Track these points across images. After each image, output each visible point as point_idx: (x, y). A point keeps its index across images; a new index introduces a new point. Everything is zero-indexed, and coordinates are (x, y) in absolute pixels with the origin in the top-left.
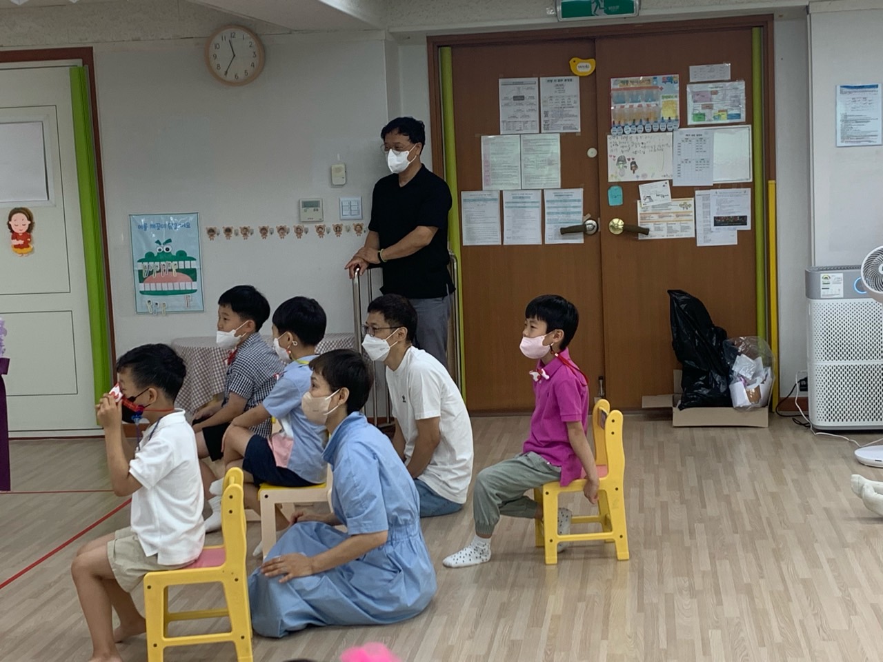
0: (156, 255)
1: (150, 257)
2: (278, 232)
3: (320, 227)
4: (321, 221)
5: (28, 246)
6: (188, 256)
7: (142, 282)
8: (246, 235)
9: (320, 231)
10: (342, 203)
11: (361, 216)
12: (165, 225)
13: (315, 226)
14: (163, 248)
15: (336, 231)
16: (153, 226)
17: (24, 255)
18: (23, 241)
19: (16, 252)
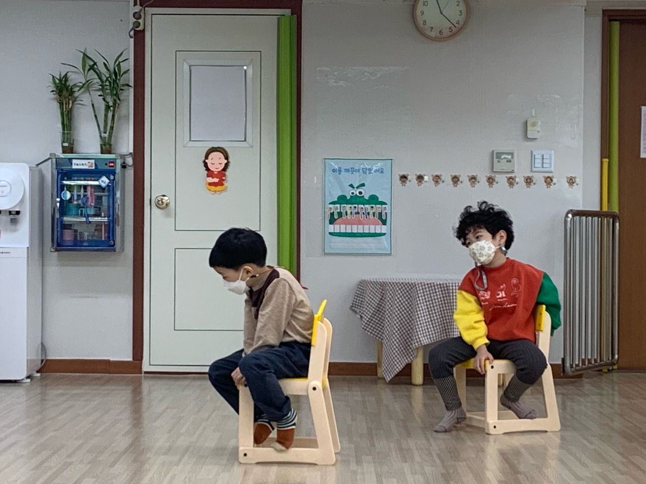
0: (348, 198)
1: (342, 200)
2: (470, 180)
3: (511, 178)
4: (512, 172)
5: (222, 185)
6: (380, 200)
7: (332, 224)
8: (437, 182)
9: (511, 182)
10: (535, 156)
11: (552, 169)
12: (359, 170)
13: (506, 177)
14: (356, 191)
15: (526, 183)
16: (347, 170)
17: (218, 193)
18: (218, 179)
19: (210, 190)
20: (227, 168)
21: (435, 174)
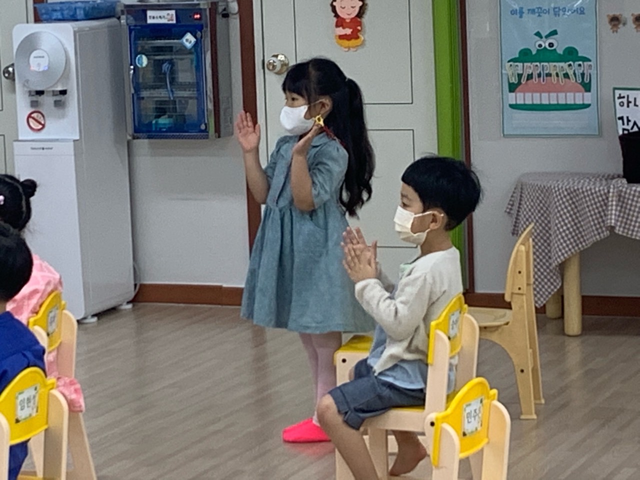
0: (534, 52)
1: (525, 56)
5: (358, 38)
6: (580, 55)
7: (513, 92)
12: (549, 10)
14: (545, 43)
16: (532, 11)
17: (351, 49)
18: (351, 30)
19: (341, 46)
20: (363, 13)
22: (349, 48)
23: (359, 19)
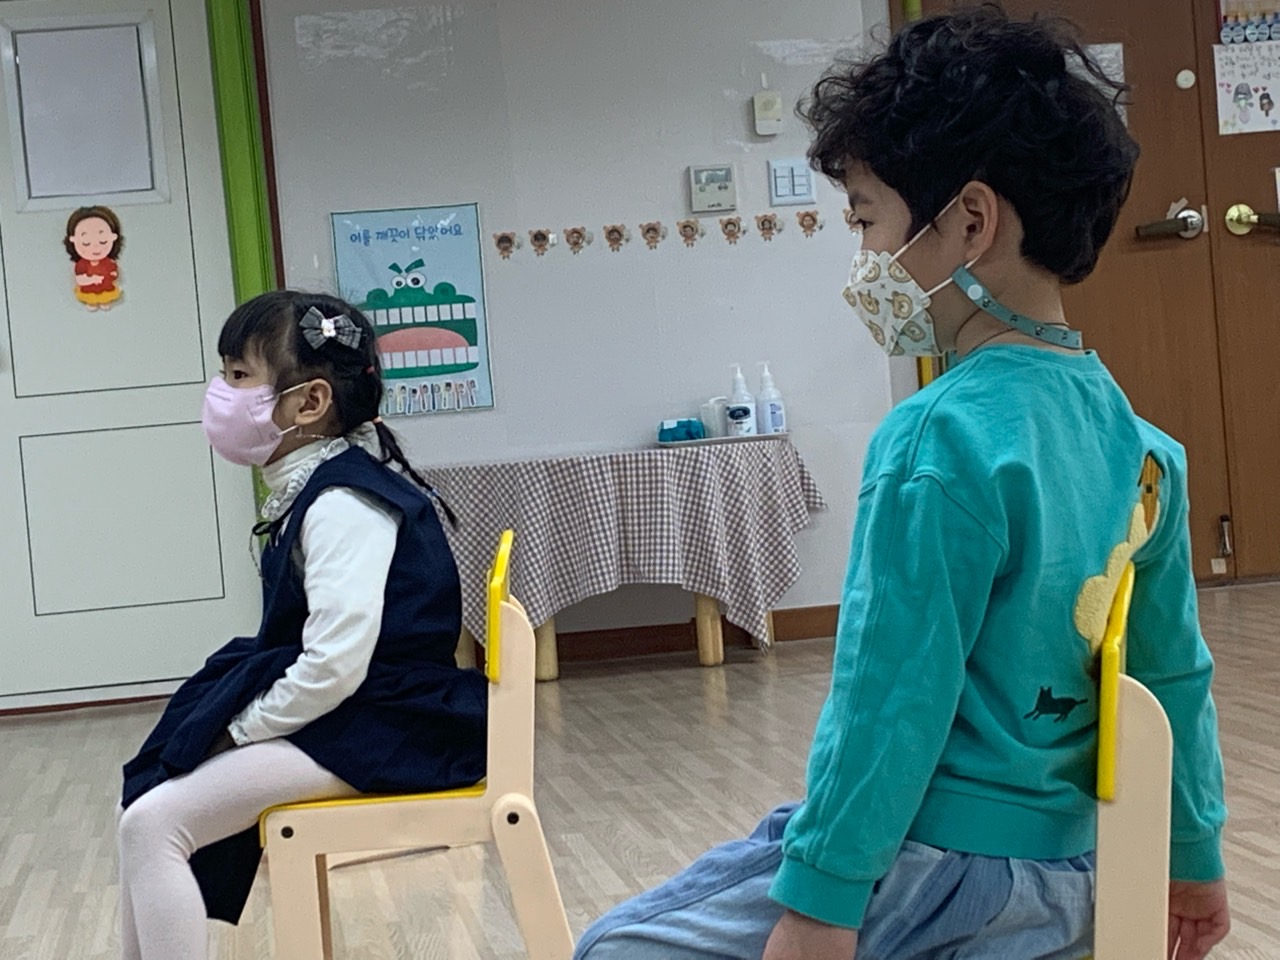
0: (391, 293)
1: (377, 299)
2: (644, 236)
3: (730, 222)
4: (732, 210)
5: (112, 288)
6: (458, 293)
8: (576, 244)
9: (731, 231)
10: (775, 171)
11: (814, 197)
12: (408, 231)
13: (721, 221)
14: (405, 279)
15: (763, 229)
16: (382, 235)
17: (102, 307)
18: (102, 278)
19: (85, 303)
20: (119, 250)
21: (570, 228)
22: (98, 305)
23: (112, 261)
